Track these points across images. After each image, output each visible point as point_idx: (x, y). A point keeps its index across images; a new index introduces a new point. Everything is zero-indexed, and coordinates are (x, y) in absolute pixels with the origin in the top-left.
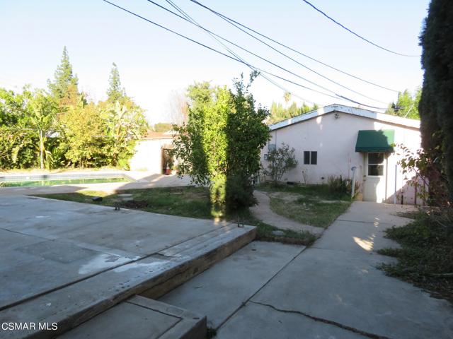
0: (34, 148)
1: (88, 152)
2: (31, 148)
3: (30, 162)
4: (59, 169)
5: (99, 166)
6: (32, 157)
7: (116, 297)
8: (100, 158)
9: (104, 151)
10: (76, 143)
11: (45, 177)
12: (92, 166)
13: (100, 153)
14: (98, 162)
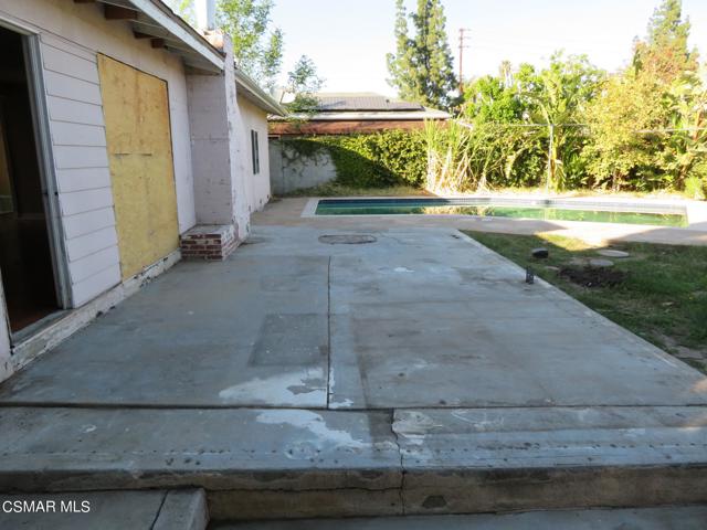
0: (543, 156)
1: (625, 164)
2: (539, 155)
3: (534, 177)
4: (575, 192)
5: (649, 188)
6: (538, 170)
7: (147, 475)
8: (649, 173)
9: (659, 159)
10: (605, 144)
11: (548, 203)
12: (633, 188)
13: (648, 163)
14: (645, 180)
